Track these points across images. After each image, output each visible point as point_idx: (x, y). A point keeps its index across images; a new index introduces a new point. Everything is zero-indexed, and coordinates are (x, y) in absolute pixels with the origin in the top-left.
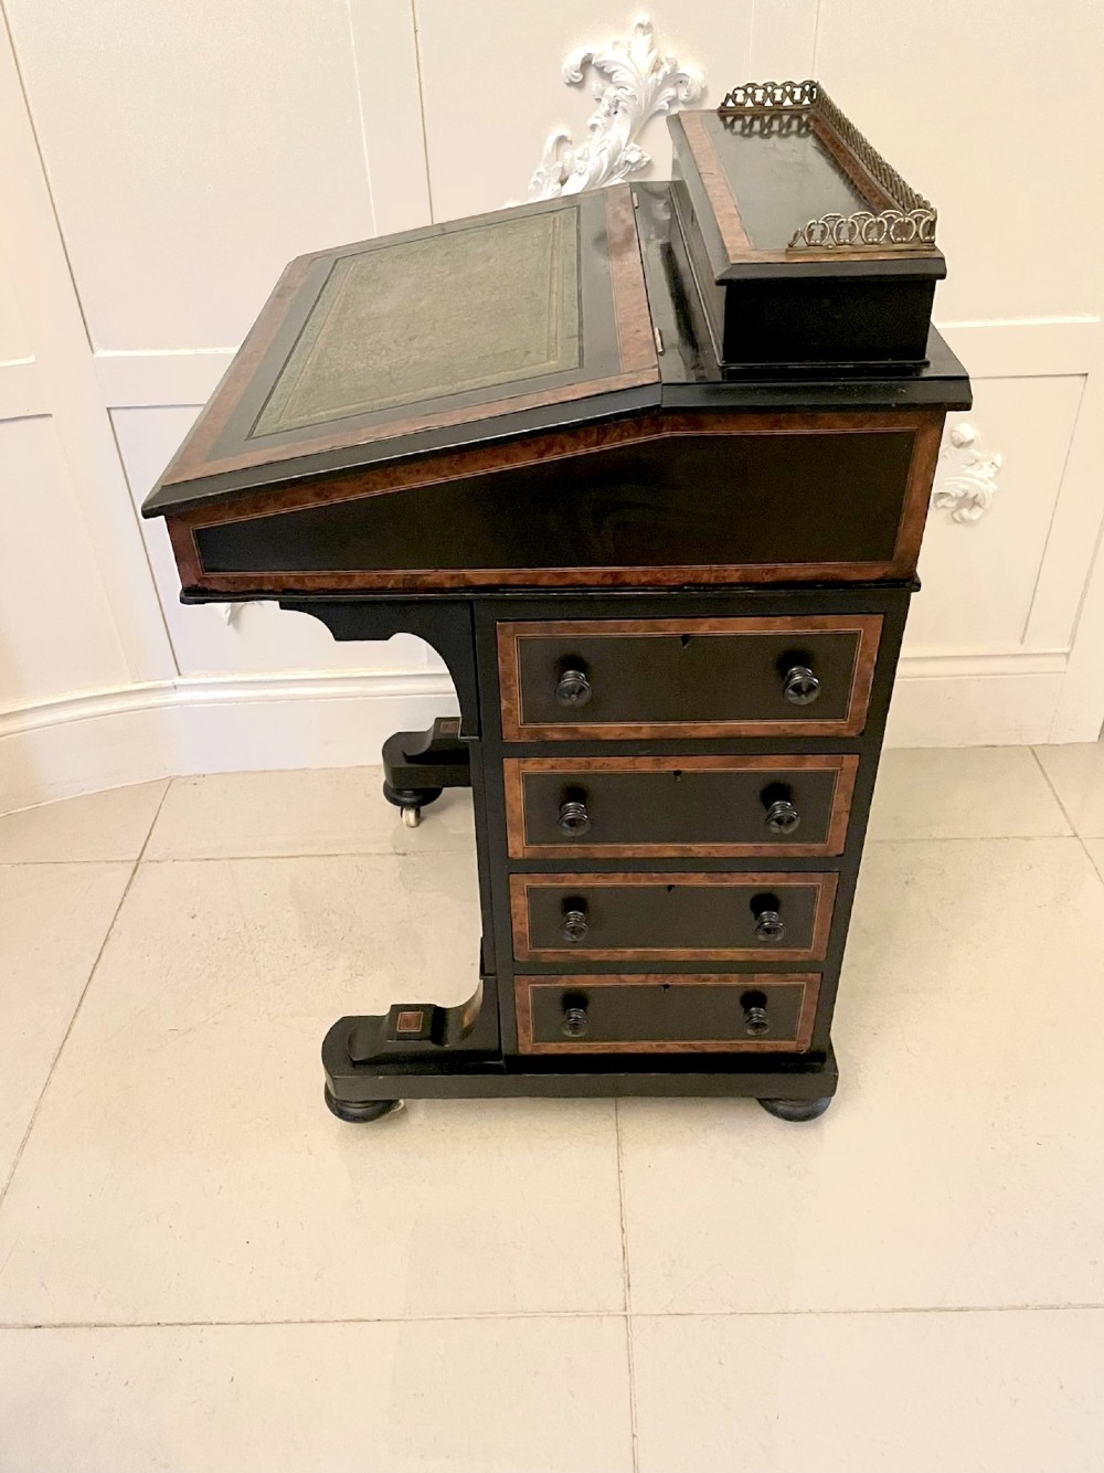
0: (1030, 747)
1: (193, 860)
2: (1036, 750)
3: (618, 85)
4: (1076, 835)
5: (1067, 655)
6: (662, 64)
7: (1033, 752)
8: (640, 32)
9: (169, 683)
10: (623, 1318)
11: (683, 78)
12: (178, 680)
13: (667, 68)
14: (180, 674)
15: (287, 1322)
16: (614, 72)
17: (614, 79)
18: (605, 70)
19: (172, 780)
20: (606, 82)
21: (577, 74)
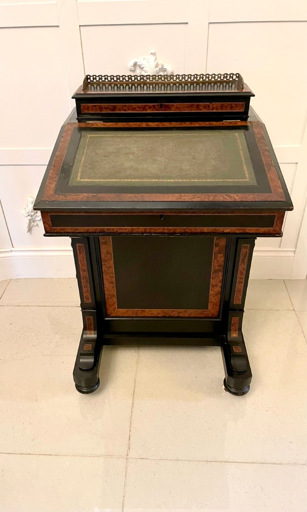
0: (283, 280)
1: (13, 306)
2: (285, 281)
3: (145, 71)
4: (294, 310)
5: (295, 251)
6: (159, 65)
7: (284, 282)
8: (152, 55)
9: (10, 250)
10: (126, 459)
11: (165, 69)
12: (12, 249)
13: (160, 66)
14: (13, 247)
15: (21, 454)
16: (143, 67)
17: (144, 70)
18: (141, 67)
19: (10, 280)
20: (142, 70)
21: (132, 68)
